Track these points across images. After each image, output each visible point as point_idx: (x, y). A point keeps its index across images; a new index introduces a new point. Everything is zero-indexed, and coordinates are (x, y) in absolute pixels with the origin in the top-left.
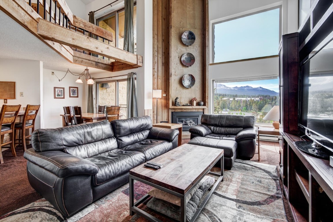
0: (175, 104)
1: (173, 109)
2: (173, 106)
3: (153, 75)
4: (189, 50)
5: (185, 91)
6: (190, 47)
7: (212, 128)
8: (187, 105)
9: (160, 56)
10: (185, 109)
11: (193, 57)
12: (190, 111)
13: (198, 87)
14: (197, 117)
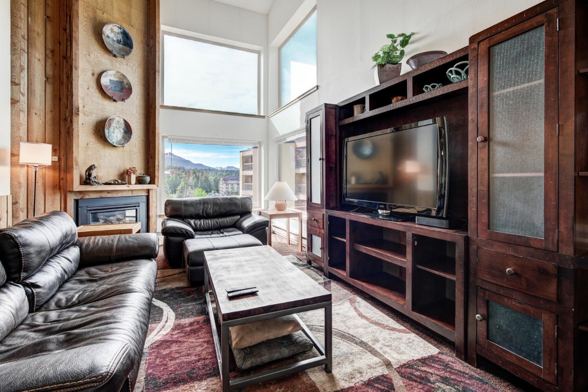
0: (87, 180)
1: (78, 194)
2: (84, 186)
3: (14, 102)
4: (118, 66)
5: (108, 151)
6: (119, 59)
7: (192, 222)
8: (115, 183)
9: (39, 55)
10: (108, 192)
11: (127, 84)
12: (120, 195)
13: (137, 147)
14: (136, 206)
